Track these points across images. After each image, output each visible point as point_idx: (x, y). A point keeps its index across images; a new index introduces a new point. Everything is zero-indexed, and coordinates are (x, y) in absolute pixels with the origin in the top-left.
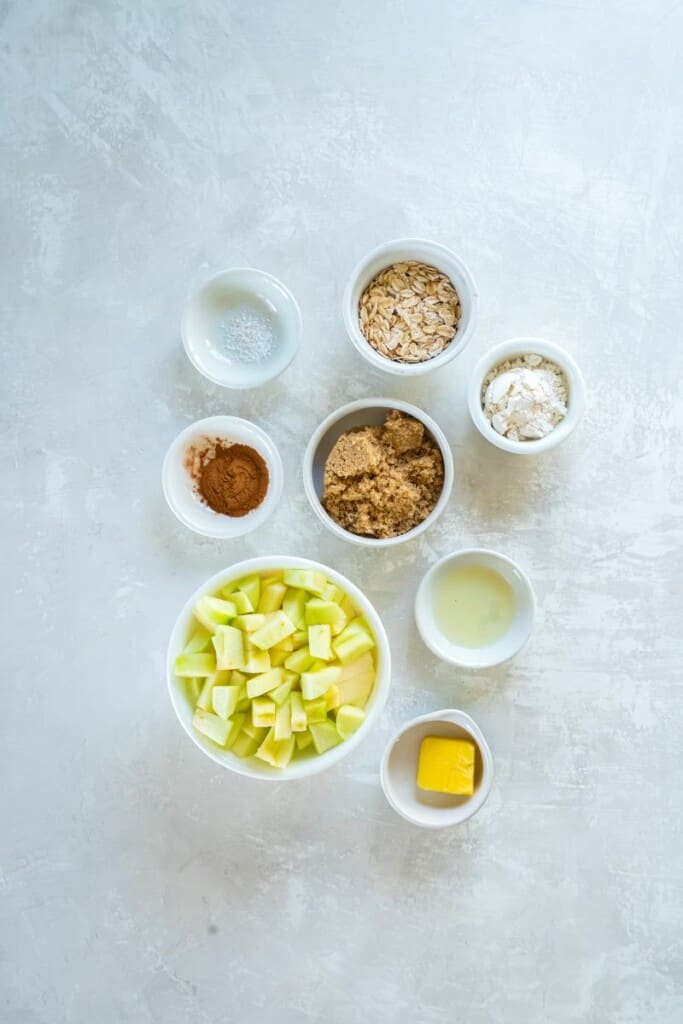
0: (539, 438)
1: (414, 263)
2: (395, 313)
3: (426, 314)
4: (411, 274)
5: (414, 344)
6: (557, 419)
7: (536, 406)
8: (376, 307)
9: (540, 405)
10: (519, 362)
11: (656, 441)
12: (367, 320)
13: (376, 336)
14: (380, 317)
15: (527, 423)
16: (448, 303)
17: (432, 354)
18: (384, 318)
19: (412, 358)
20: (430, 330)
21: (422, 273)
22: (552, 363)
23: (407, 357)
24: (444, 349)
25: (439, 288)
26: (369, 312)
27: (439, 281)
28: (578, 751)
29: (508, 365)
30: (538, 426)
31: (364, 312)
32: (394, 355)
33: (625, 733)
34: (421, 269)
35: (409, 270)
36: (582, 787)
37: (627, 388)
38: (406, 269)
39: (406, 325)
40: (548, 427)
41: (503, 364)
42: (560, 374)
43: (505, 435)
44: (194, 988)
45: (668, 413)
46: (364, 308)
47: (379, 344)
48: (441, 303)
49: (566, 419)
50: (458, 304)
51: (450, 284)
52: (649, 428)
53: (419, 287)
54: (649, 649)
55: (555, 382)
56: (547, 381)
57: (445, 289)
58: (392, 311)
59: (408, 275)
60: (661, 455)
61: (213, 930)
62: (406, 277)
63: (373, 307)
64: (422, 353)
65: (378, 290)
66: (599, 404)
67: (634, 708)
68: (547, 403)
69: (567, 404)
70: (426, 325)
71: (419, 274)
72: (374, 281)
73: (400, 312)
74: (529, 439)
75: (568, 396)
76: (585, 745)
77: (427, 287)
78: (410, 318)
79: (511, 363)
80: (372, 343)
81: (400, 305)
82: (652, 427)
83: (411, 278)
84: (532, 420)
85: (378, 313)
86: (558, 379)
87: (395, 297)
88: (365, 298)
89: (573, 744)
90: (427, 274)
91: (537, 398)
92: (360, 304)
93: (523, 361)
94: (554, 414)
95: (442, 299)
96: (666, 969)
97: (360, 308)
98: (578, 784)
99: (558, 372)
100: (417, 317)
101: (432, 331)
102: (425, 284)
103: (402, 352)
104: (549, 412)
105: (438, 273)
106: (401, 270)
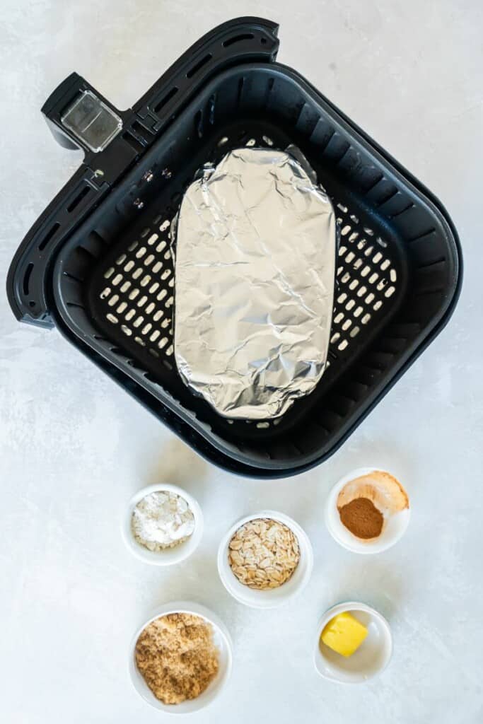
0: (156, 492)
1: (265, 589)
2: (275, 553)
3: (253, 555)
4: (267, 582)
5: (257, 532)
6: (141, 505)
7: (156, 517)
8: (289, 555)
9: (153, 517)
10: (164, 547)
11: (19, 413)
12: (293, 544)
13: (285, 535)
14: (284, 548)
15: (163, 504)
16: (238, 566)
17: (243, 528)
18: (281, 548)
19: (257, 523)
20: (248, 545)
21: (258, 583)
22: (141, 544)
23: (261, 523)
24: (236, 532)
25: (245, 575)
26: (292, 550)
27: (247, 580)
29: (172, 546)
30: (156, 502)
31: (296, 550)
32: (270, 522)
34: (260, 585)
35: (268, 584)
37: (40, 449)
38: (271, 584)
39: (266, 545)
40: (149, 500)
41: (175, 546)
42: (136, 537)
43: (178, 497)
45: (11, 432)
46: (296, 552)
47: (282, 529)
48: (243, 565)
49: (136, 504)
50: (231, 566)
51: (238, 579)
52: (24, 421)
53: (260, 573)
55: (140, 531)
56: (146, 532)
57: (241, 575)
58: (277, 554)
59: (269, 580)
60: (16, 402)
62: (270, 579)
63: (291, 555)
64: (250, 527)
65: (288, 567)
68: (148, 518)
69: (134, 514)
70: (251, 548)
71: (262, 582)
72: (292, 573)
73: (272, 554)
74: (163, 492)
75: (132, 520)
77: (254, 575)
78: (263, 550)
79: (169, 547)
80: (287, 529)
81: (272, 559)
82: (22, 421)
83: (266, 579)
84: (159, 506)
85: (287, 551)
86: (138, 533)
87: (277, 564)
88: (296, 561)
90: (256, 584)
91: (155, 523)
92: (300, 555)
93: (161, 547)
94: (143, 508)
95: (243, 568)
97: (298, 552)
99: (138, 538)
100: (257, 552)
101: (246, 543)
102: (256, 577)
103: (265, 526)
104: (147, 511)
105: (248, 585)
106: (273, 583)
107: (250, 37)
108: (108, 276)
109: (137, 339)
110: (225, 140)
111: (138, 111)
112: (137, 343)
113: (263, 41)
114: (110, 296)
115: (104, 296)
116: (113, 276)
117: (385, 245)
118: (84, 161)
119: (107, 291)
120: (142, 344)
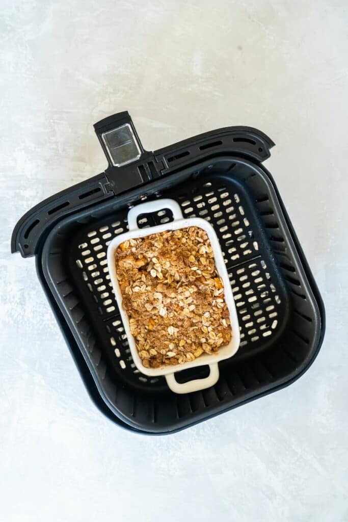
11: (14, 297)
28: (54, 139)
33: (29, 148)
36: (52, 121)
37: (29, 324)
44: (249, 18)
45: (8, 311)
52: (18, 304)
54: (18, 191)
60: (11, 290)
61: (240, 48)
66: (43, 316)
67: (26, 161)
76: (50, 142)
82: (16, 304)
89: (56, 143)
96: (9, 28)
98: (54, 122)
107: (253, 143)
108: (90, 235)
109: (89, 285)
110: (209, 184)
111: (156, 156)
112: (88, 288)
113: (260, 150)
114: (85, 249)
115: (81, 247)
116: (94, 237)
117: (279, 302)
118: (105, 171)
119: (85, 245)
120: (91, 289)
